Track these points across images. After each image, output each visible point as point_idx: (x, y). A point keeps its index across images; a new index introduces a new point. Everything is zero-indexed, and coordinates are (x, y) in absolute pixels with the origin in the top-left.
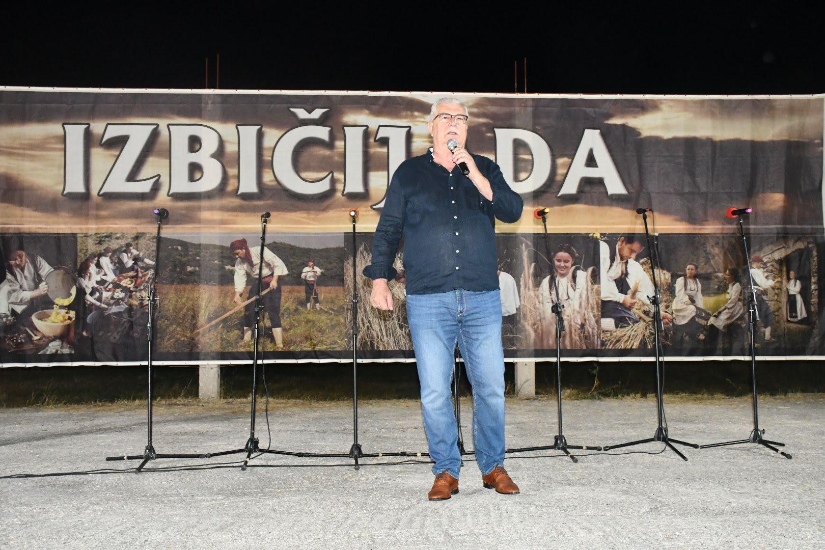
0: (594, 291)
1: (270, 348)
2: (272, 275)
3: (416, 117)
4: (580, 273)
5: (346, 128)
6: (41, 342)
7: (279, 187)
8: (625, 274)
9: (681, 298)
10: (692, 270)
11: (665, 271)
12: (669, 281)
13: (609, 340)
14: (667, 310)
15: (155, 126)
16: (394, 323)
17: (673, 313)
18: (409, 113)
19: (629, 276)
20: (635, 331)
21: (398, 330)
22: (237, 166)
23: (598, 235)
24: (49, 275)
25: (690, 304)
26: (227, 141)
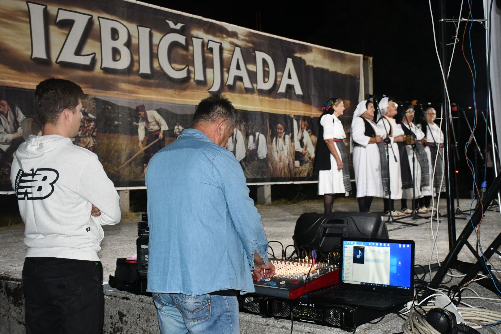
2: (160, 130)
3: (224, 38)
4: (287, 136)
5: (193, 38)
7: (162, 71)
8: (302, 138)
13: (297, 172)
15: (90, 17)
18: (220, 35)
19: (304, 138)
20: (306, 168)
22: (138, 54)
23: (292, 116)
24: (23, 121)
26: (133, 36)
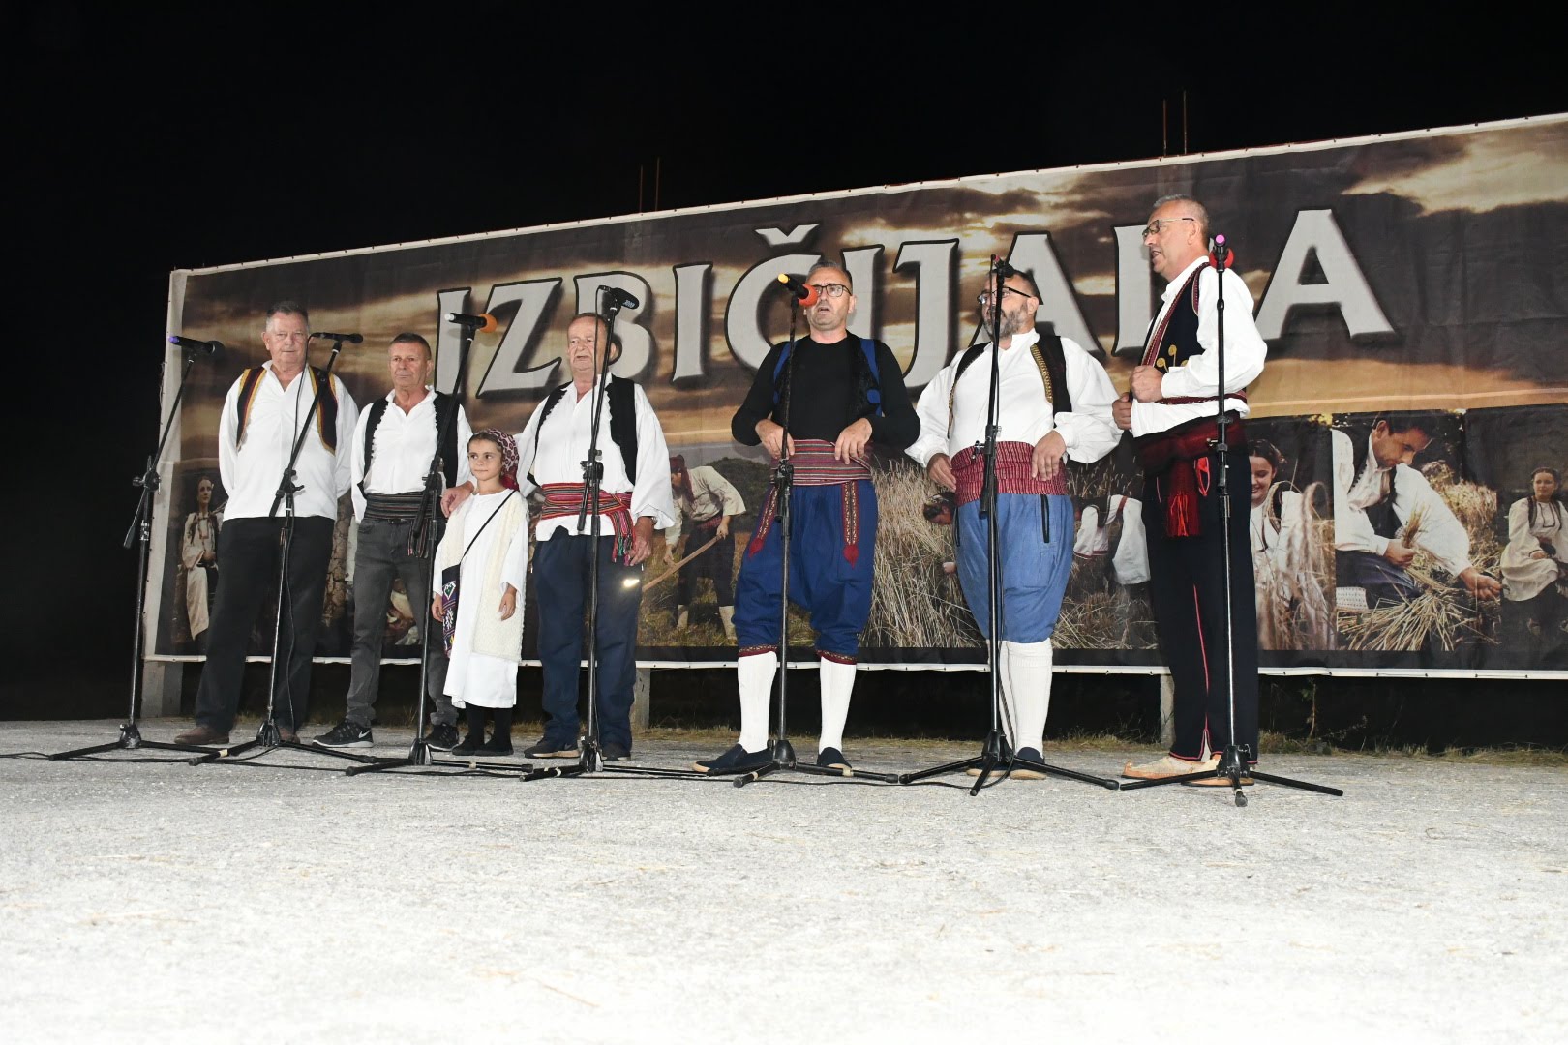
0: (1321, 532)
1: (717, 641)
2: (720, 514)
3: (968, 221)
4: (1290, 498)
5: (846, 254)
6: (399, 626)
7: (736, 364)
8: (1390, 495)
9: (1521, 543)
10: (1547, 482)
11: (1483, 489)
12: (1494, 508)
13: (1354, 634)
14: (1487, 571)
15: (557, 282)
16: (923, 597)
17: (1502, 576)
18: (956, 216)
19: (1398, 500)
20: (1414, 615)
21: (932, 610)
22: (673, 335)
23: (1329, 420)
25: (1543, 557)
26: (658, 295)
